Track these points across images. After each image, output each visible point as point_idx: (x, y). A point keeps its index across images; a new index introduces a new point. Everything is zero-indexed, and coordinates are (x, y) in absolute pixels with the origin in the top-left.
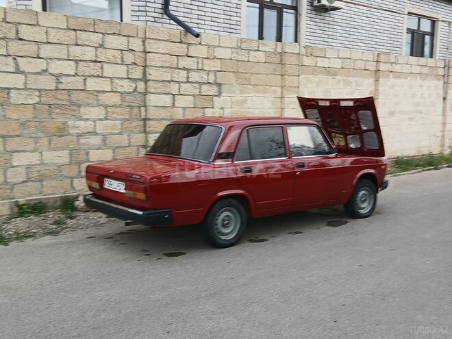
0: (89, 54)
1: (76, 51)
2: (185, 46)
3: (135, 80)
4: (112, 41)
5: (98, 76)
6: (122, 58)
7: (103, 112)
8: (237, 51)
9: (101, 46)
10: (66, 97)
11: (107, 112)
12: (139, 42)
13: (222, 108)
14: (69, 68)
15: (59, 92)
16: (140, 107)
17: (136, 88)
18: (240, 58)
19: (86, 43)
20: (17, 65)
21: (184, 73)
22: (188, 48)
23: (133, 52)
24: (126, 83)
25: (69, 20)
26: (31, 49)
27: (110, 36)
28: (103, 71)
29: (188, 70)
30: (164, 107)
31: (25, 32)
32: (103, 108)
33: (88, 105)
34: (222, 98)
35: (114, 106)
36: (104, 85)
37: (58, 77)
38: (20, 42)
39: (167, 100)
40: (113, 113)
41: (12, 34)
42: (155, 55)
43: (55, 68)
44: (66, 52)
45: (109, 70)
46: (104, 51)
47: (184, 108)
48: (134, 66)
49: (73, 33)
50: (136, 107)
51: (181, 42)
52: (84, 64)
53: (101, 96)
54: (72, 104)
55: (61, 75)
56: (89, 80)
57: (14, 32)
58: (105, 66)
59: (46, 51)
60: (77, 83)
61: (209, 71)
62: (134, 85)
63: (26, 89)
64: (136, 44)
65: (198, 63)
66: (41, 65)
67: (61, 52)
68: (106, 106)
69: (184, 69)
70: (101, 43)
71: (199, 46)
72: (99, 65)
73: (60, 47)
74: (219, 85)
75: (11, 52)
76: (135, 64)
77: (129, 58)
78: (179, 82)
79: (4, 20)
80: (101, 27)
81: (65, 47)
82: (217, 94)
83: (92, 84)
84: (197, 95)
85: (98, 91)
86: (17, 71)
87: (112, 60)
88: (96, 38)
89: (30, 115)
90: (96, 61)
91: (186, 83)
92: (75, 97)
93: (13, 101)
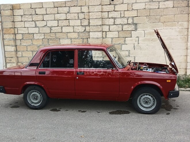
0: (63, 17)
1: (58, 16)
2: (113, 6)
3: (85, 26)
4: (74, 10)
5: (67, 26)
6: (78, 16)
7: (70, 41)
8: (150, 3)
9: (68, 12)
10: (54, 36)
11: (71, 41)
12: (87, 8)
13: (138, 37)
14: (55, 23)
15: (51, 34)
16: (87, 39)
17: (85, 29)
18: (152, 7)
19: (62, 12)
20: (36, 25)
21: (112, 20)
22: (114, 7)
23: (84, 13)
24: (80, 28)
25: (55, 3)
26: (40, 18)
27: (72, 7)
28: (69, 24)
29: (115, 18)
30: (97, 38)
31: (38, 11)
32: (70, 40)
33: (63, 38)
34: (137, 31)
35: (75, 38)
36: (70, 29)
37: (51, 28)
38: (37, 15)
39: (100, 35)
40: (75, 42)
41: (34, 13)
42: (92, 13)
43: (50, 24)
44: (53, 17)
45: (72, 23)
46: (70, 14)
47: (112, 38)
48: (85, 19)
49: (57, 8)
50: (85, 38)
51: (110, 4)
52: (61, 21)
53: (69, 34)
54: (56, 38)
55: (52, 27)
56: (63, 28)
57: (34, 12)
58: (70, 21)
59: (46, 17)
60: (58, 29)
61: (129, 17)
62: (84, 29)
63: (39, 33)
64: (85, 9)
65: (121, 14)
66: (44, 23)
67: (51, 17)
68: (71, 39)
69: (112, 18)
70: (68, 11)
71: (122, 5)
72: (68, 21)
73: (51, 15)
74: (136, 24)
75: (33, 20)
76: (85, 18)
77: (81, 16)
78: (109, 25)
79: (31, 8)
80: (68, 4)
81: (53, 15)
82: (134, 29)
83: (65, 30)
84: (120, 31)
85: (67, 33)
86: (36, 27)
87: (73, 18)
88: (66, 9)
89: (41, 43)
90: (66, 19)
91: (113, 25)
92: (58, 35)
93: (35, 38)
